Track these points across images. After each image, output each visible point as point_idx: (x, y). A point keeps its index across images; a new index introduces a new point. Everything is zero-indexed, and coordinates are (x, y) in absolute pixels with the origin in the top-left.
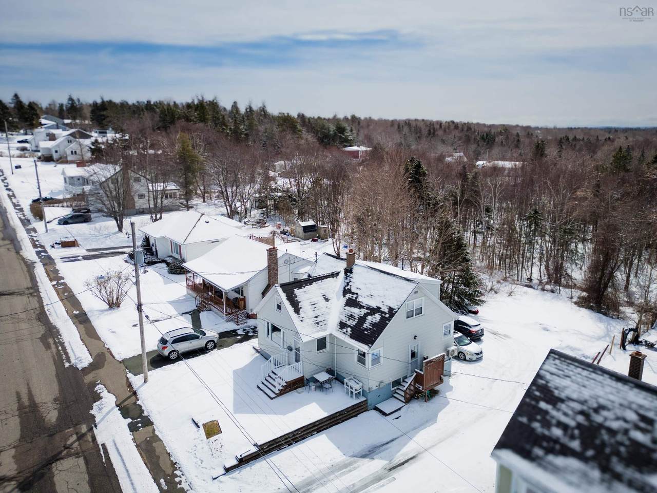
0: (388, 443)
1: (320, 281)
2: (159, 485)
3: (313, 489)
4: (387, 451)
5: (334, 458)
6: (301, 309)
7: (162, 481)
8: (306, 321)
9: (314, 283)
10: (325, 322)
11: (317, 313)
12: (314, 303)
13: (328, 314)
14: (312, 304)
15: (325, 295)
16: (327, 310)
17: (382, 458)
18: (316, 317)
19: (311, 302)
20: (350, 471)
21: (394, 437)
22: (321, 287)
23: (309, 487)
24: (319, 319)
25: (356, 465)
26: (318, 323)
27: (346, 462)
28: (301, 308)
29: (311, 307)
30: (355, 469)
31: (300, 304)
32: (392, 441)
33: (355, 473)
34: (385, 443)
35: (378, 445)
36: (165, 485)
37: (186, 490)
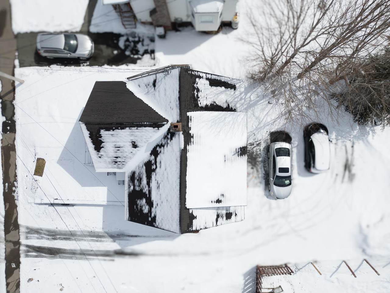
0: (132, 236)
1: (136, 128)
2: (4, 186)
3: (72, 239)
4: (127, 242)
5: (96, 228)
6: (102, 149)
7: (7, 184)
8: (105, 158)
9: (128, 128)
10: (123, 163)
11: (119, 154)
12: (119, 146)
13: (131, 158)
14: (116, 146)
15: (135, 142)
16: (130, 155)
17: (119, 244)
18: (117, 157)
19: (115, 145)
20: (97, 241)
21: (139, 234)
22: (134, 134)
23: (71, 237)
24: (118, 160)
25: (103, 239)
26: (116, 162)
27: (100, 234)
28: (103, 147)
29: (114, 149)
30: (101, 241)
31: (103, 144)
32: (136, 236)
33: (98, 244)
34: (130, 235)
35: (126, 234)
36: (7, 188)
37: (15, 199)
